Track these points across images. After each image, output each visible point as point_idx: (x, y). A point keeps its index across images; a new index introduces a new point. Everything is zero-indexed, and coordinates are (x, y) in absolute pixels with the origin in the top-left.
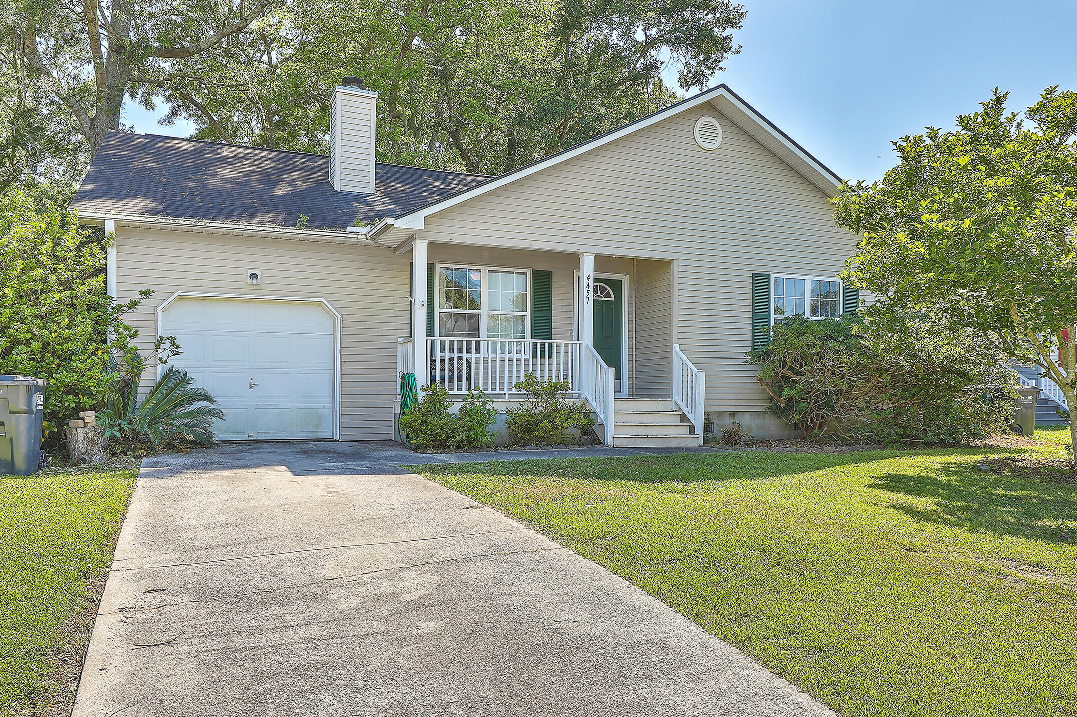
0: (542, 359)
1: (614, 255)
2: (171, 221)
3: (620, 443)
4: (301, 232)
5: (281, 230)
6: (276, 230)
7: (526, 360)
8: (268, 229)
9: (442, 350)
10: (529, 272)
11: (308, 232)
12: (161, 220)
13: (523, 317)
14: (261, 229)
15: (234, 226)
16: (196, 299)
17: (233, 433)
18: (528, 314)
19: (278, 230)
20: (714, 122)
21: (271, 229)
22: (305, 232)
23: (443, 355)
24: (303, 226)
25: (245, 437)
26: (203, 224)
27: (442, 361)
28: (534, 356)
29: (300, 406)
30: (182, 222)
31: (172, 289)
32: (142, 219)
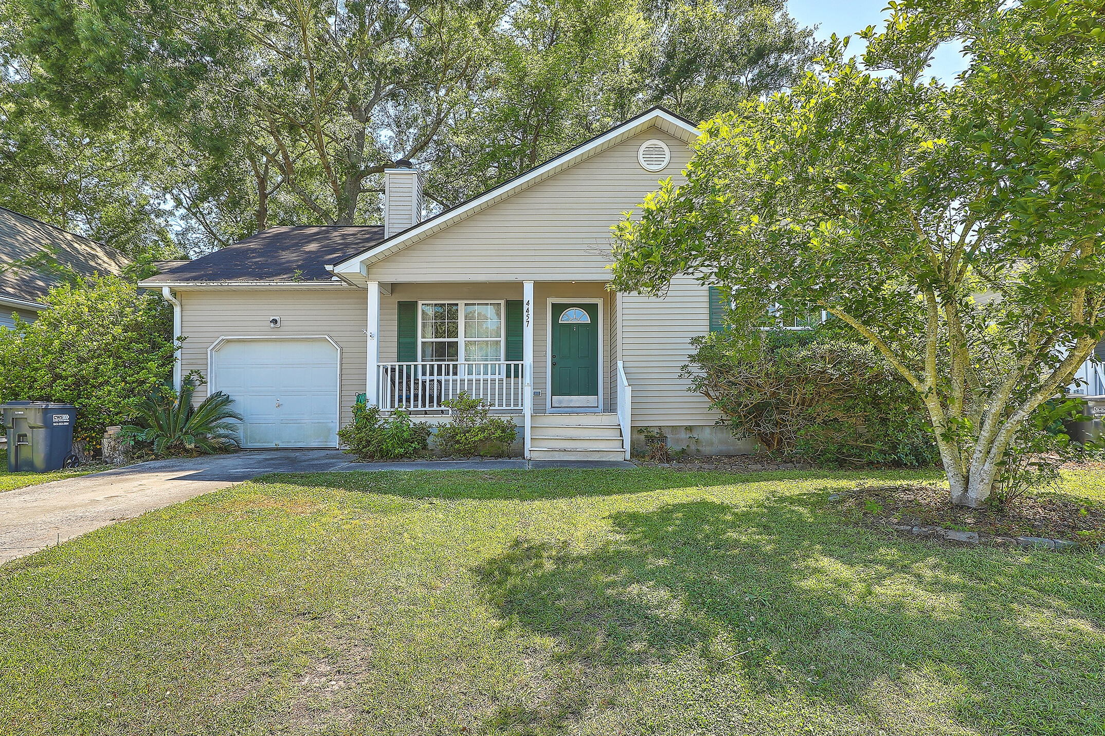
0: (516, 379)
1: (573, 281)
2: (205, 284)
3: (536, 456)
4: (297, 284)
5: (282, 284)
6: (279, 284)
7: (501, 380)
8: (273, 284)
9: (424, 374)
10: (502, 302)
11: (302, 284)
12: (198, 284)
13: (498, 343)
14: (268, 284)
15: (248, 284)
16: (239, 341)
17: (265, 442)
18: (503, 340)
19: (280, 284)
20: (660, 143)
21: (275, 284)
22: (300, 284)
23: (424, 377)
24: (298, 279)
25: (273, 445)
26: (226, 284)
27: (424, 383)
28: (508, 376)
29: (313, 421)
30: (212, 284)
31: (217, 334)
32: (186, 284)
